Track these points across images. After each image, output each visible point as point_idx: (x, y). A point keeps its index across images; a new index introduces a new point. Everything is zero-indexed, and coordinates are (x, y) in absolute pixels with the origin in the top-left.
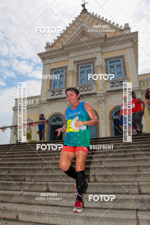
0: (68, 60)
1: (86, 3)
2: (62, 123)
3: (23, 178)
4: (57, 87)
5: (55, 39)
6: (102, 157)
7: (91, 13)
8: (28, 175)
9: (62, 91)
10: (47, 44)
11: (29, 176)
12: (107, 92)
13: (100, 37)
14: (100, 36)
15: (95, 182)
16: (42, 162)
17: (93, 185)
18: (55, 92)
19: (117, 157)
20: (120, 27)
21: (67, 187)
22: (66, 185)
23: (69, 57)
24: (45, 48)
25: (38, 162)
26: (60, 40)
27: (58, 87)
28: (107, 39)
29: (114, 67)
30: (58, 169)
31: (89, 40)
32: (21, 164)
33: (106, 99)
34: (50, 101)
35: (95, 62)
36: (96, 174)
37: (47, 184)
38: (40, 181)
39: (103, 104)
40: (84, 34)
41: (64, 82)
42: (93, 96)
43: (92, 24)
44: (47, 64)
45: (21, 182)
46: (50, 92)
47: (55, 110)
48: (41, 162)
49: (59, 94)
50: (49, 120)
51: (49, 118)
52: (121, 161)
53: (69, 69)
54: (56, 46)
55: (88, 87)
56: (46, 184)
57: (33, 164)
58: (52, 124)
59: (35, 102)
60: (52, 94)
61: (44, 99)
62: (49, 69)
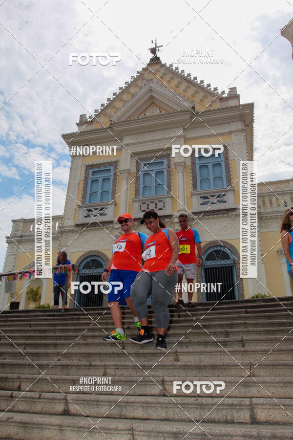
0: (121, 149)
3: (16, 384)
5: (98, 110)
6: (179, 343)
7: (168, 66)
8: (26, 379)
9: (106, 208)
10: (80, 118)
11: (28, 380)
13: (183, 110)
14: (183, 108)
15: (164, 396)
16: (59, 351)
17: (159, 403)
18: (93, 210)
19: (210, 345)
20: (220, 93)
21: (107, 405)
22: (105, 402)
25: (50, 351)
26: (107, 111)
27: (98, 200)
28: (196, 113)
29: (207, 166)
30: (91, 367)
31: (162, 115)
32: (15, 353)
34: (82, 227)
35: (171, 156)
36: (166, 378)
37: (66, 399)
38: (51, 390)
41: (110, 191)
42: (166, 220)
43: (168, 84)
45: (12, 393)
46: (82, 209)
47: (90, 246)
48: (56, 351)
49: (100, 214)
50: (78, 265)
51: (78, 261)
52: (217, 353)
53: (122, 166)
55: (158, 202)
56: (63, 398)
57: (40, 354)
58: (83, 272)
60: (86, 213)
61: (70, 223)
62: (83, 164)
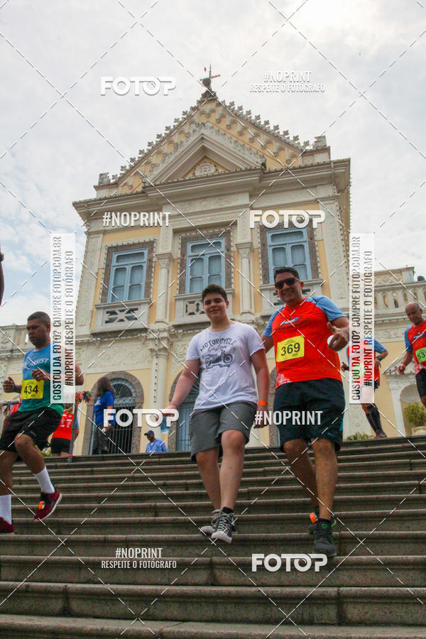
1: (213, 77)
2: (132, 402)
4: (123, 299)
5: (125, 166)
7: (227, 104)
9: (137, 309)
10: (100, 178)
12: (264, 318)
13: (249, 168)
14: (249, 165)
18: (118, 312)
20: (302, 144)
24: (96, 187)
26: (139, 169)
27: (126, 299)
28: (268, 173)
29: (284, 249)
31: (219, 175)
34: (101, 337)
35: (232, 234)
40: (205, 157)
41: (143, 284)
43: (228, 131)
44: (98, 232)
46: (101, 312)
47: (113, 365)
49: (127, 317)
53: (160, 249)
54: (126, 184)
60: (107, 317)
61: (84, 331)
62: (104, 245)
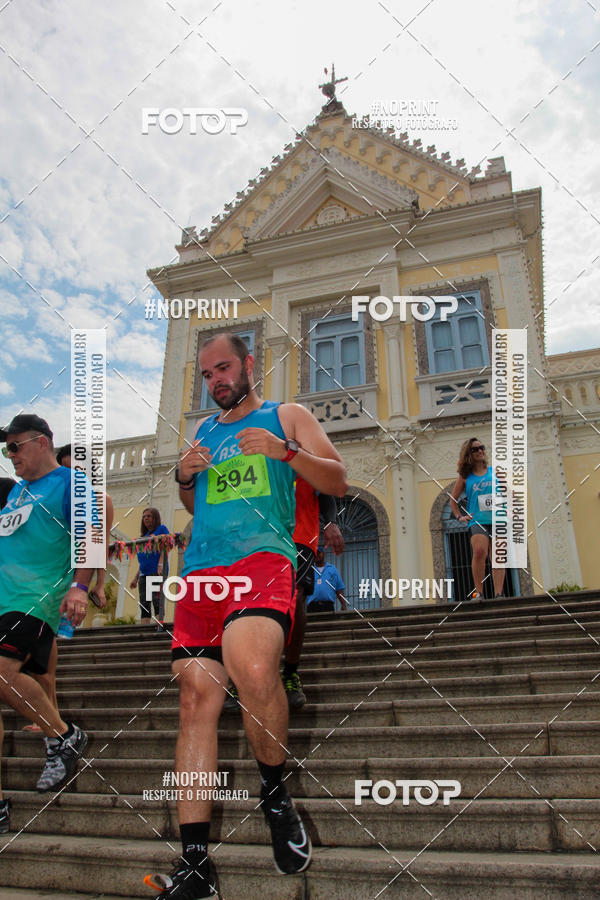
0: (268, 296)
1: (338, 81)
5: (219, 216)
6: (398, 689)
10: (183, 235)
12: (423, 422)
13: (393, 209)
14: (394, 205)
16: (153, 709)
19: (462, 692)
20: (470, 171)
23: (270, 284)
25: (134, 710)
26: (238, 218)
28: (421, 216)
29: (448, 324)
31: (352, 222)
33: (417, 450)
36: (373, 761)
37: (166, 807)
39: (406, 473)
42: (367, 438)
43: (362, 158)
45: (59, 797)
52: (477, 708)
53: (272, 331)
54: (220, 242)
55: (348, 402)
56: (160, 805)
59: (132, 463)
61: (170, 450)
62: (193, 329)
